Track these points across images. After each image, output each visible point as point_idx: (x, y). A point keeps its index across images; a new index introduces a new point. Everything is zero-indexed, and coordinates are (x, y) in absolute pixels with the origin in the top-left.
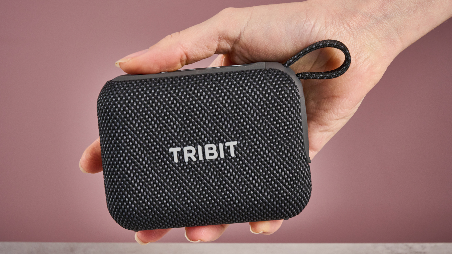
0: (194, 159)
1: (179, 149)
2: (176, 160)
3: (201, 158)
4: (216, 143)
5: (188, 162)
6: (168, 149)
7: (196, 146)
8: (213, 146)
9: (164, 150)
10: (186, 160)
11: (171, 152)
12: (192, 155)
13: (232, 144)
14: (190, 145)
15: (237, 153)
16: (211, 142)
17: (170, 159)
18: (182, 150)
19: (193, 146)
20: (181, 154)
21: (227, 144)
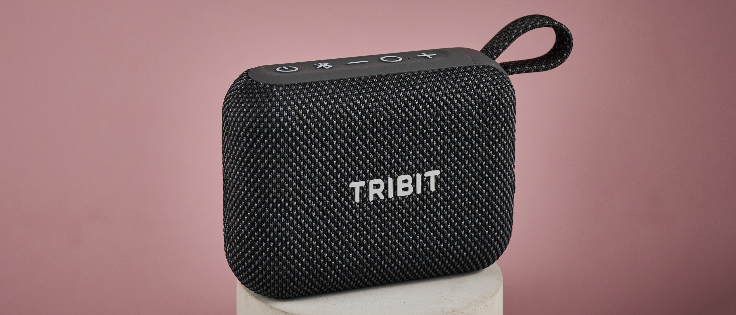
0: (382, 197)
1: (363, 184)
2: (357, 199)
3: (391, 195)
4: (412, 174)
5: (373, 201)
6: (348, 185)
7: (385, 179)
8: (408, 177)
9: (342, 186)
10: (371, 198)
11: (352, 188)
12: (379, 192)
13: (433, 174)
14: (377, 178)
15: (439, 186)
16: (406, 173)
17: (350, 198)
18: (367, 185)
19: (382, 179)
20: (364, 190)
21: (427, 174)
